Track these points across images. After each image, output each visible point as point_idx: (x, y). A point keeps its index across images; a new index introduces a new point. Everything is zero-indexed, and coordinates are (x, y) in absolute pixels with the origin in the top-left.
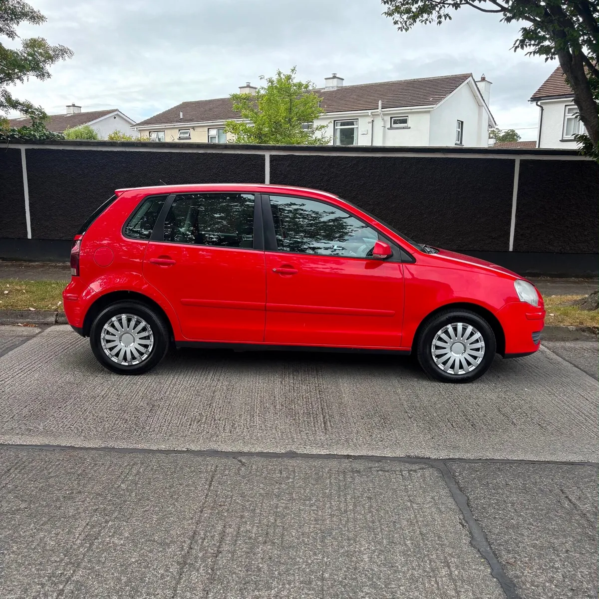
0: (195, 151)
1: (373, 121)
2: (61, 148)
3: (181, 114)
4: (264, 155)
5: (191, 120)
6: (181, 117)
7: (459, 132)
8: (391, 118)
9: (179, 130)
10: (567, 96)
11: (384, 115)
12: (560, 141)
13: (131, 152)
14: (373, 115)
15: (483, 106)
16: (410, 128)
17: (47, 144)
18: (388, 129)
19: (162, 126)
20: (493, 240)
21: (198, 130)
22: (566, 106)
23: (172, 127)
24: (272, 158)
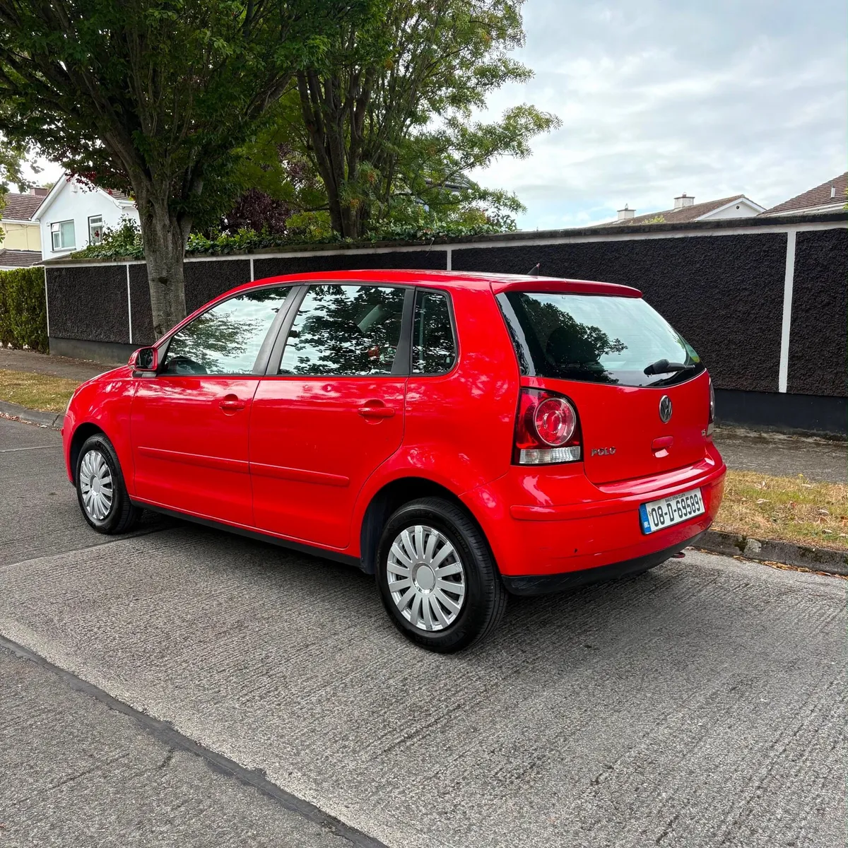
4: (786, 233)
13: (578, 244)
24: (801, 237)
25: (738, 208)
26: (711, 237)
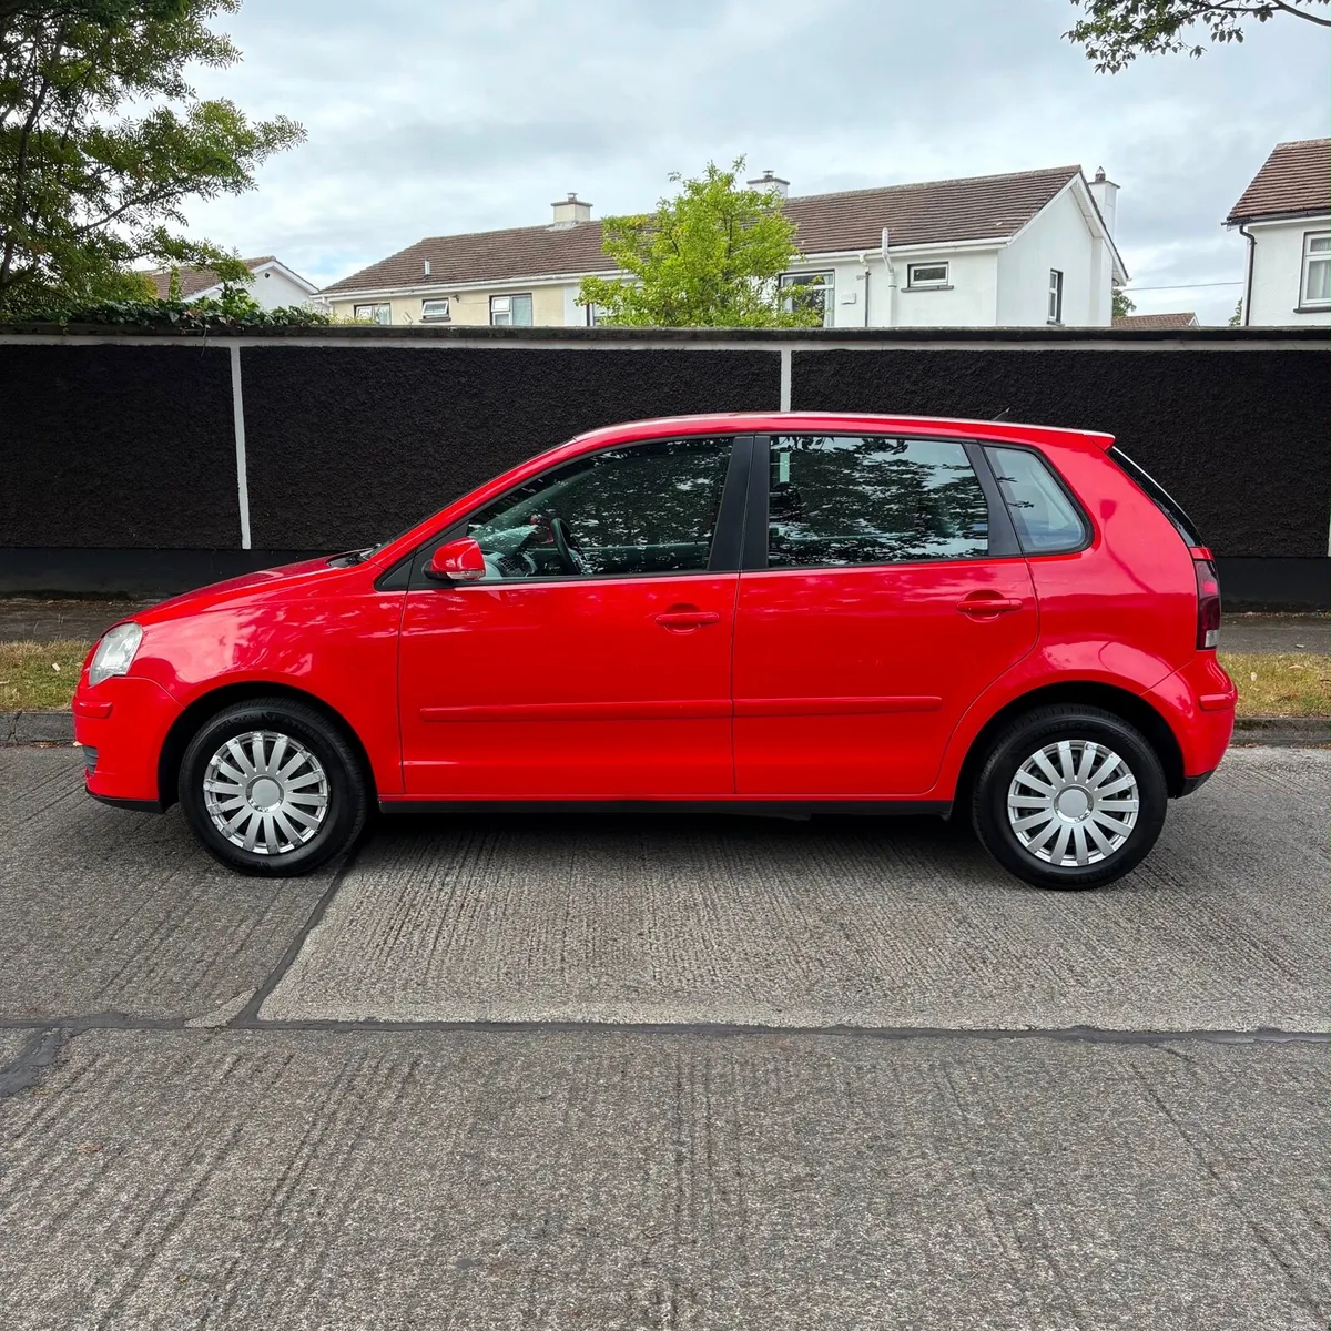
0: (623, 347)
1: (868, 274)
2: (320, 343)
3: (427, 264)
4: (780, 352)
5: (450, 279)
6: (427, 272)
7: (1053, 295)
8: (909, 266)
9: (424, 301)
10: (1309, 212)
11: (893, 259)
12: (1295, 311)
13: (480, 350)
14: (868, 261)
15: (1102, 237)
16: (952, 288)
17: (291, 336)
18: (903, 291)
19: (386, 292)
20: (1293, 534)
21: (465, 299)
22: (1306, 234)
23: (407, 294)
24: (798, 358)
25: (267, 276)
26: (682, 352)
